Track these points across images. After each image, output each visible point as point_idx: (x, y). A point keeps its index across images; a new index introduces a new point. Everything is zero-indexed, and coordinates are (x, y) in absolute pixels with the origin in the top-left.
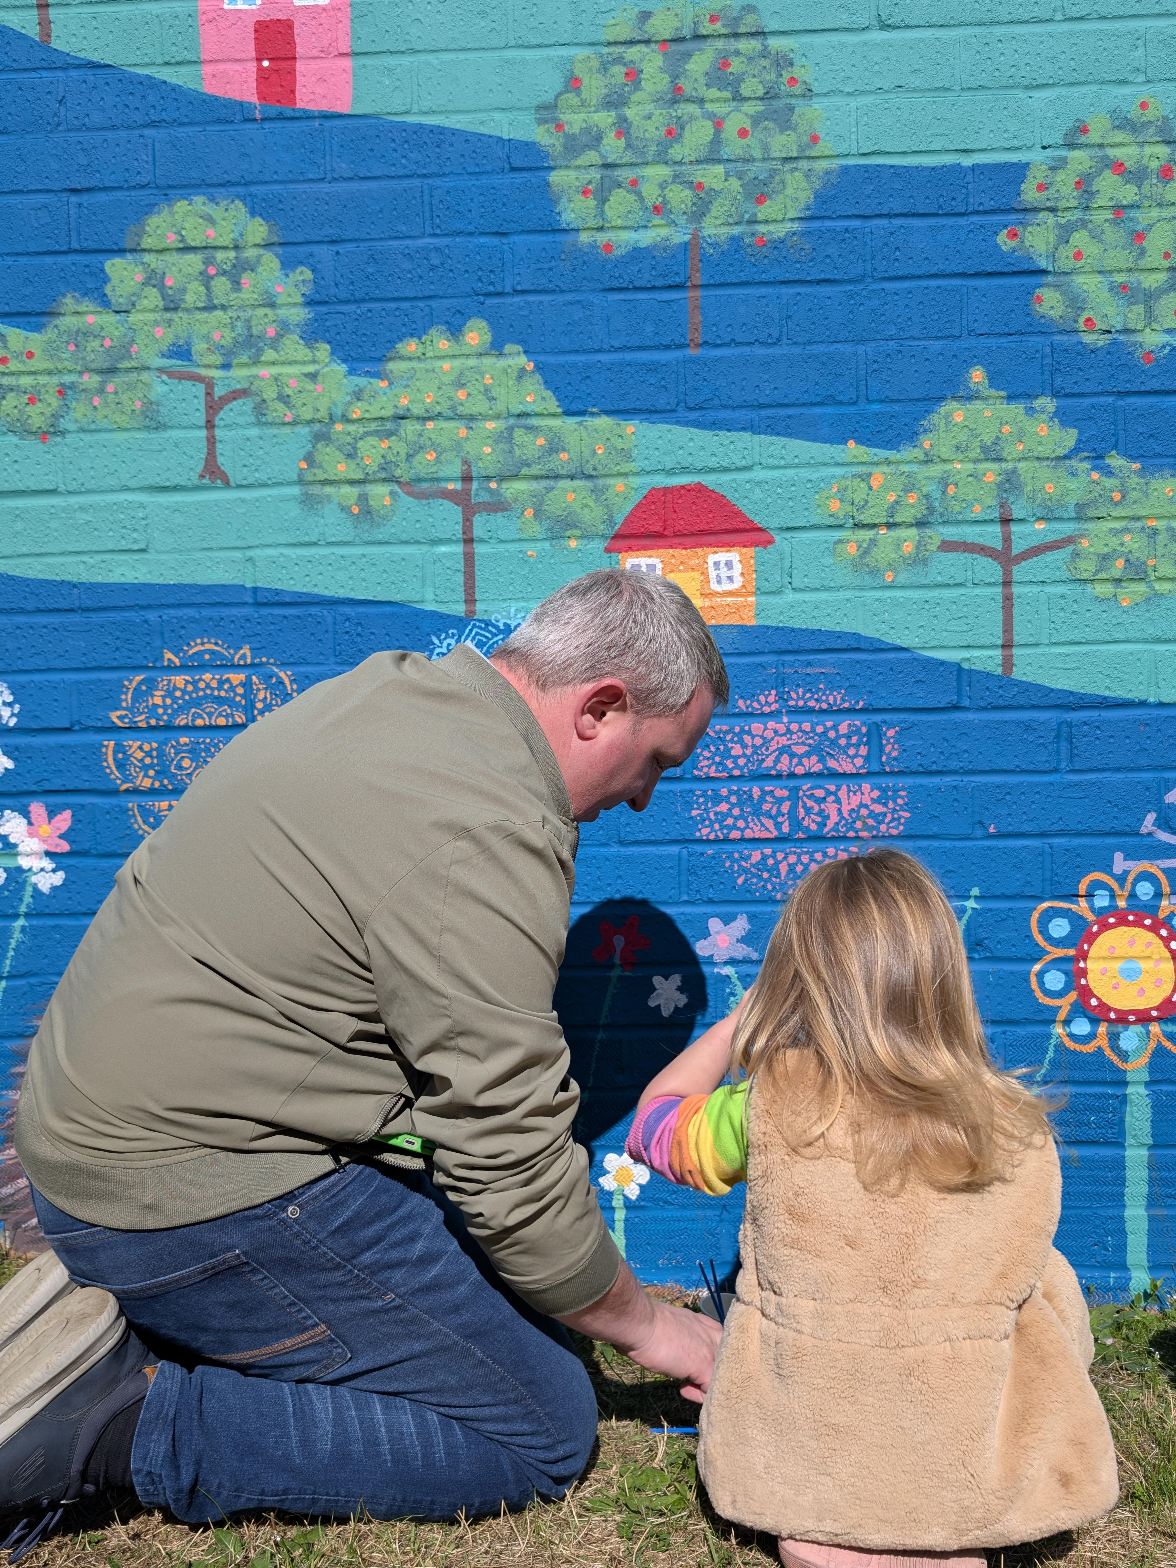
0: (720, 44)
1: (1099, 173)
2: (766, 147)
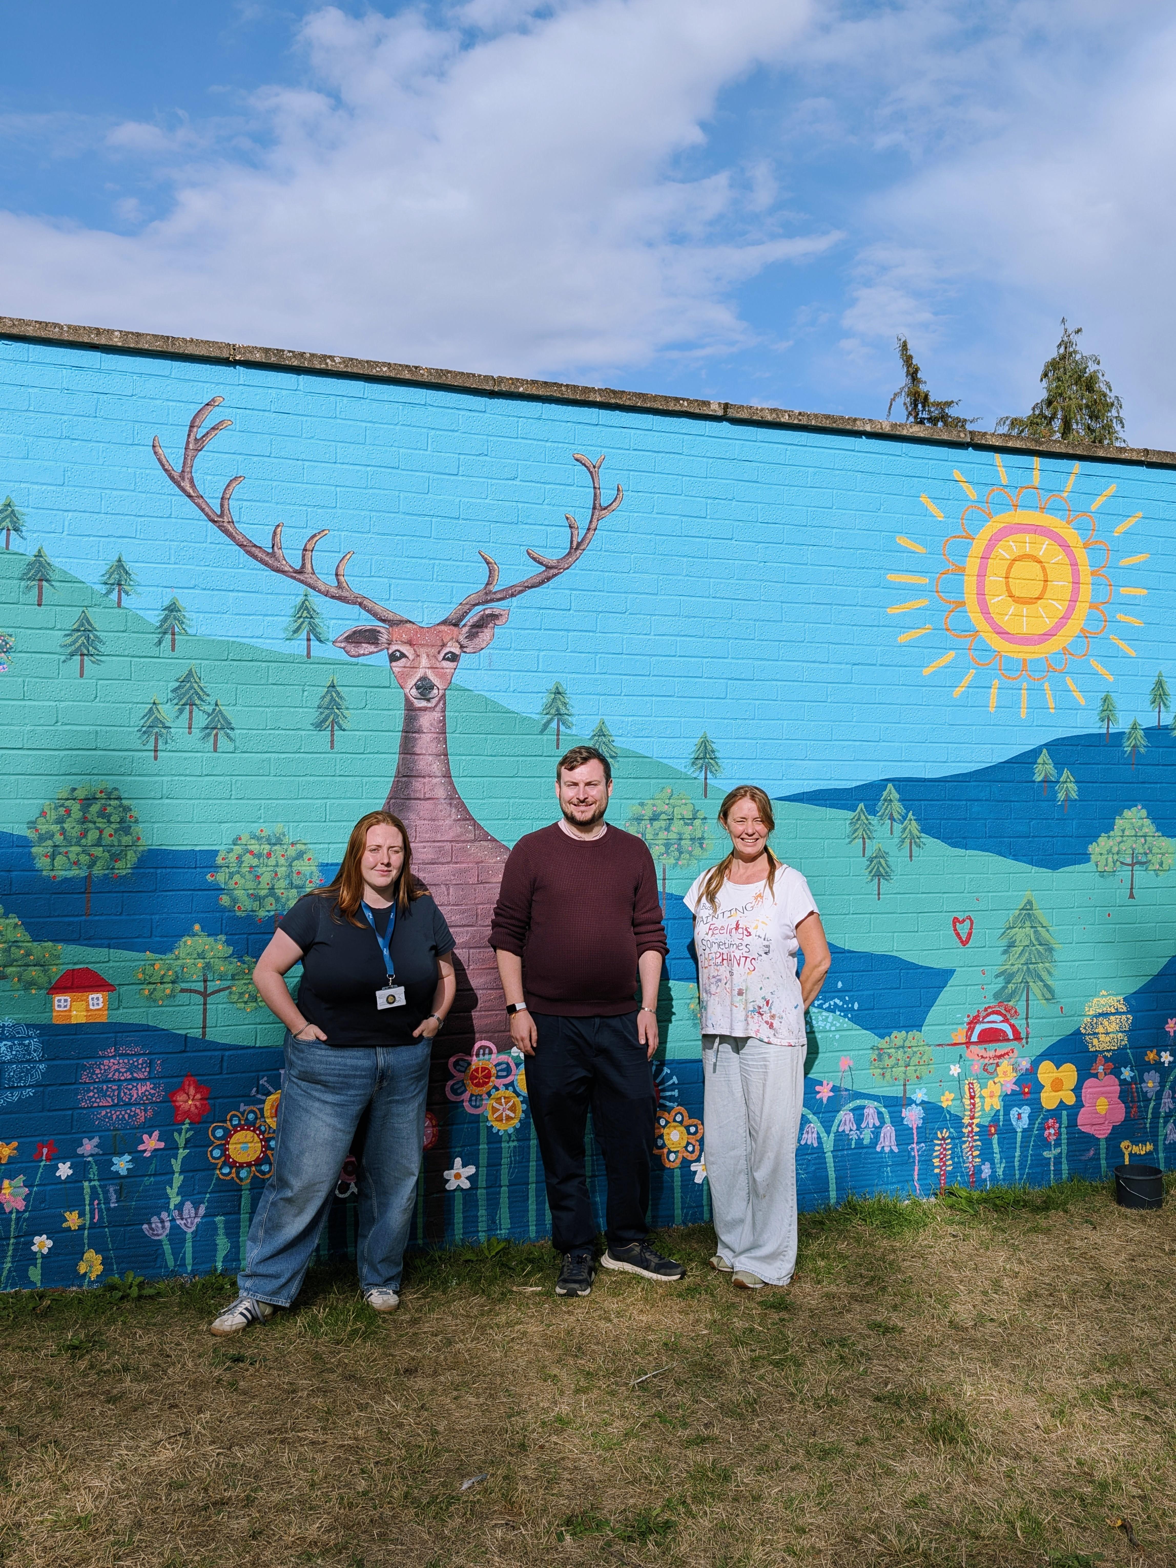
0: (103, 801)
1: (245, 854)
2: (119, 841)
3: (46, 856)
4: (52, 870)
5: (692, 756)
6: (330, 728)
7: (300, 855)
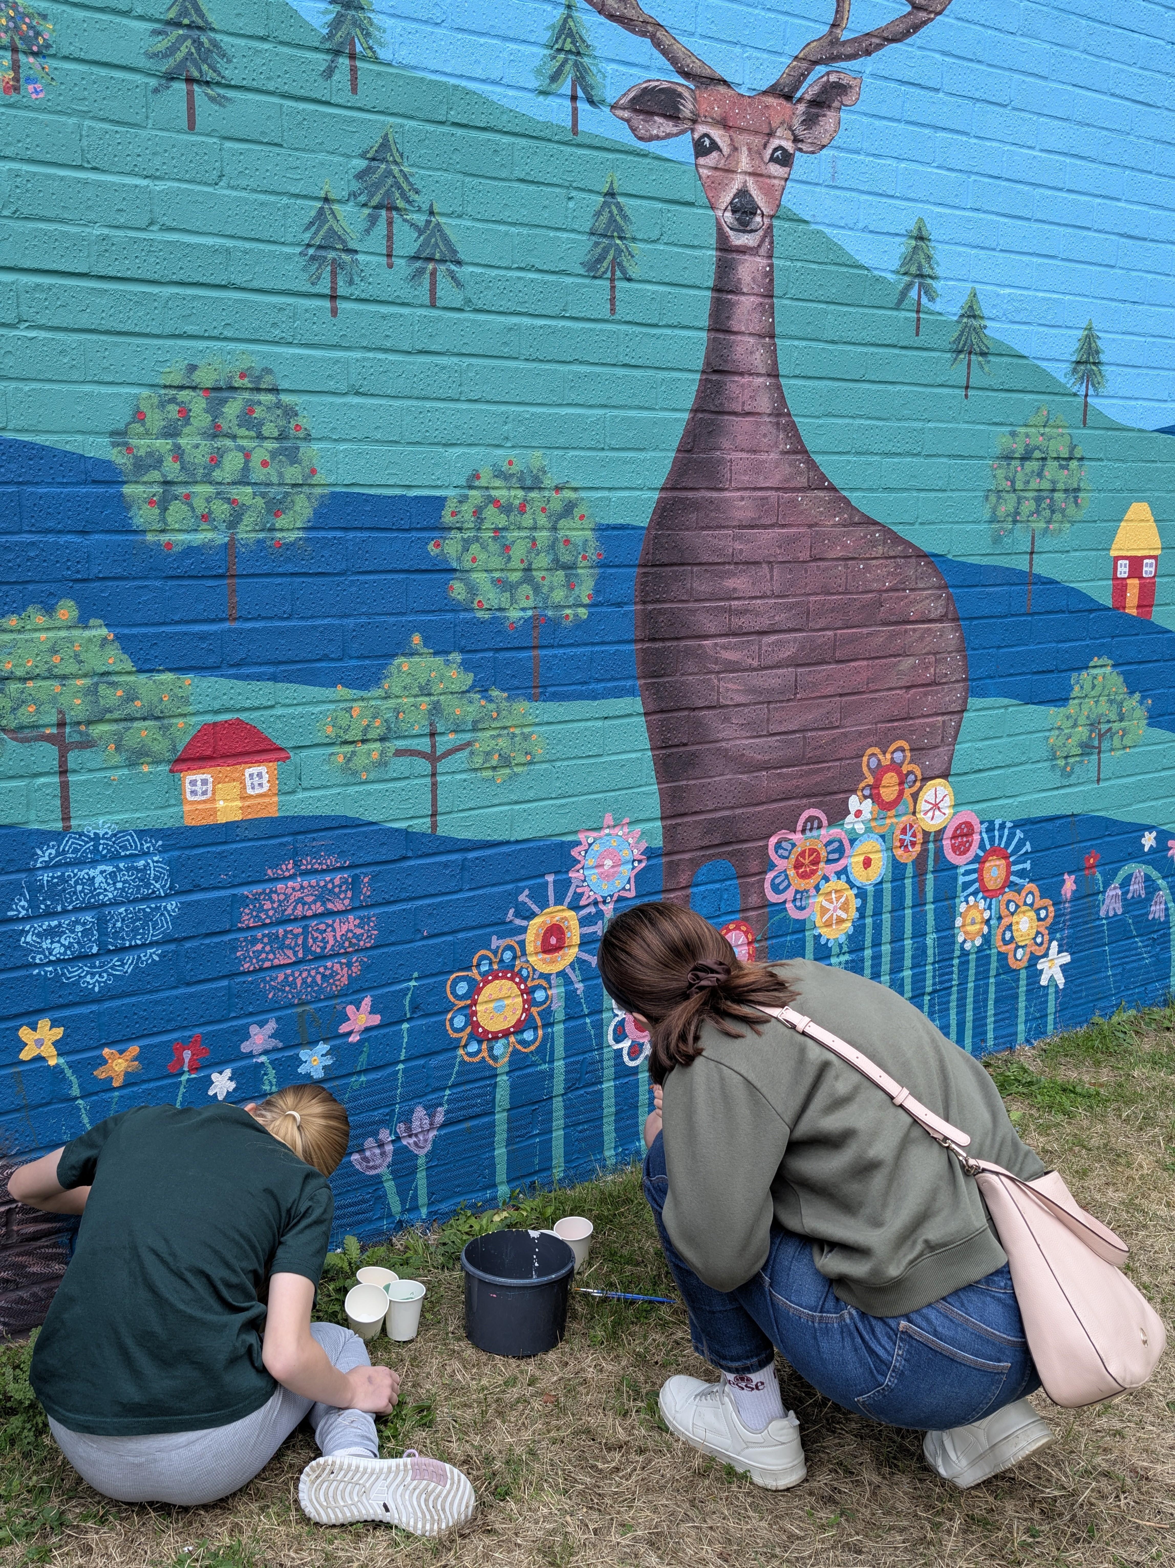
0: (247, 395)
1: (486, 506)
2: (281, 475)
3: (151, 503)
4: (163, 531)
5: (1074, 359)
6: (609, 275)
7: (569, 509)
